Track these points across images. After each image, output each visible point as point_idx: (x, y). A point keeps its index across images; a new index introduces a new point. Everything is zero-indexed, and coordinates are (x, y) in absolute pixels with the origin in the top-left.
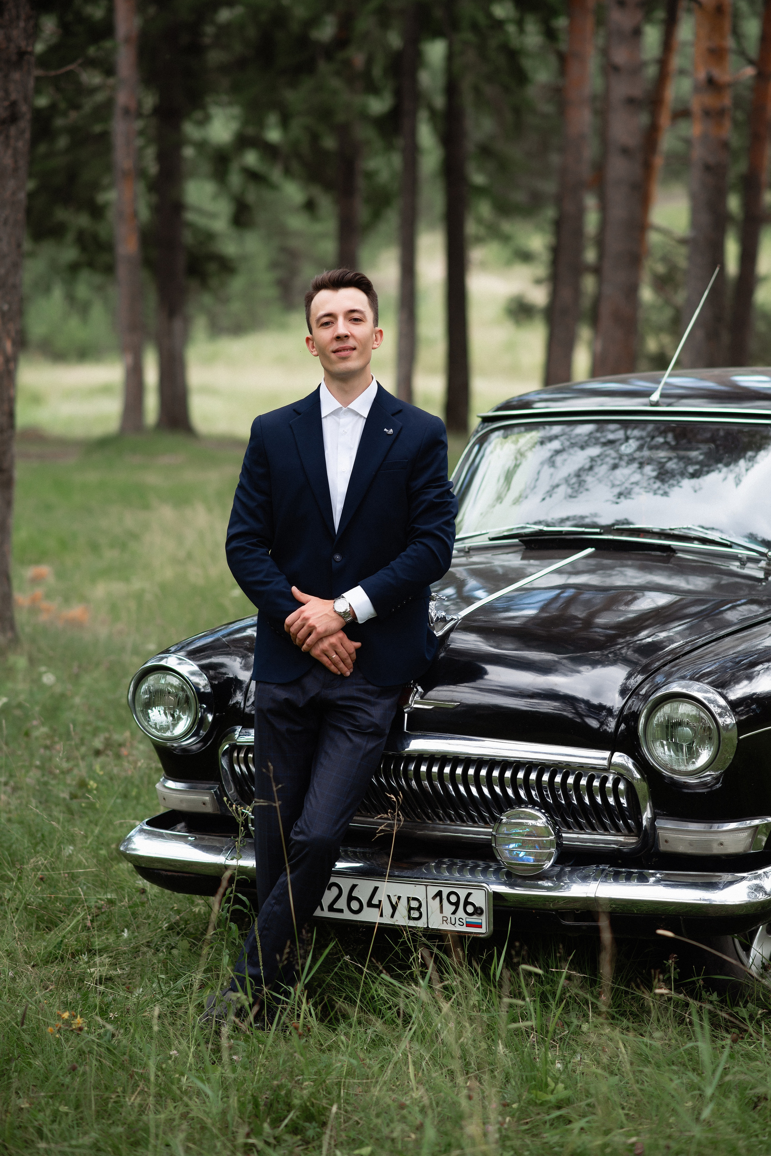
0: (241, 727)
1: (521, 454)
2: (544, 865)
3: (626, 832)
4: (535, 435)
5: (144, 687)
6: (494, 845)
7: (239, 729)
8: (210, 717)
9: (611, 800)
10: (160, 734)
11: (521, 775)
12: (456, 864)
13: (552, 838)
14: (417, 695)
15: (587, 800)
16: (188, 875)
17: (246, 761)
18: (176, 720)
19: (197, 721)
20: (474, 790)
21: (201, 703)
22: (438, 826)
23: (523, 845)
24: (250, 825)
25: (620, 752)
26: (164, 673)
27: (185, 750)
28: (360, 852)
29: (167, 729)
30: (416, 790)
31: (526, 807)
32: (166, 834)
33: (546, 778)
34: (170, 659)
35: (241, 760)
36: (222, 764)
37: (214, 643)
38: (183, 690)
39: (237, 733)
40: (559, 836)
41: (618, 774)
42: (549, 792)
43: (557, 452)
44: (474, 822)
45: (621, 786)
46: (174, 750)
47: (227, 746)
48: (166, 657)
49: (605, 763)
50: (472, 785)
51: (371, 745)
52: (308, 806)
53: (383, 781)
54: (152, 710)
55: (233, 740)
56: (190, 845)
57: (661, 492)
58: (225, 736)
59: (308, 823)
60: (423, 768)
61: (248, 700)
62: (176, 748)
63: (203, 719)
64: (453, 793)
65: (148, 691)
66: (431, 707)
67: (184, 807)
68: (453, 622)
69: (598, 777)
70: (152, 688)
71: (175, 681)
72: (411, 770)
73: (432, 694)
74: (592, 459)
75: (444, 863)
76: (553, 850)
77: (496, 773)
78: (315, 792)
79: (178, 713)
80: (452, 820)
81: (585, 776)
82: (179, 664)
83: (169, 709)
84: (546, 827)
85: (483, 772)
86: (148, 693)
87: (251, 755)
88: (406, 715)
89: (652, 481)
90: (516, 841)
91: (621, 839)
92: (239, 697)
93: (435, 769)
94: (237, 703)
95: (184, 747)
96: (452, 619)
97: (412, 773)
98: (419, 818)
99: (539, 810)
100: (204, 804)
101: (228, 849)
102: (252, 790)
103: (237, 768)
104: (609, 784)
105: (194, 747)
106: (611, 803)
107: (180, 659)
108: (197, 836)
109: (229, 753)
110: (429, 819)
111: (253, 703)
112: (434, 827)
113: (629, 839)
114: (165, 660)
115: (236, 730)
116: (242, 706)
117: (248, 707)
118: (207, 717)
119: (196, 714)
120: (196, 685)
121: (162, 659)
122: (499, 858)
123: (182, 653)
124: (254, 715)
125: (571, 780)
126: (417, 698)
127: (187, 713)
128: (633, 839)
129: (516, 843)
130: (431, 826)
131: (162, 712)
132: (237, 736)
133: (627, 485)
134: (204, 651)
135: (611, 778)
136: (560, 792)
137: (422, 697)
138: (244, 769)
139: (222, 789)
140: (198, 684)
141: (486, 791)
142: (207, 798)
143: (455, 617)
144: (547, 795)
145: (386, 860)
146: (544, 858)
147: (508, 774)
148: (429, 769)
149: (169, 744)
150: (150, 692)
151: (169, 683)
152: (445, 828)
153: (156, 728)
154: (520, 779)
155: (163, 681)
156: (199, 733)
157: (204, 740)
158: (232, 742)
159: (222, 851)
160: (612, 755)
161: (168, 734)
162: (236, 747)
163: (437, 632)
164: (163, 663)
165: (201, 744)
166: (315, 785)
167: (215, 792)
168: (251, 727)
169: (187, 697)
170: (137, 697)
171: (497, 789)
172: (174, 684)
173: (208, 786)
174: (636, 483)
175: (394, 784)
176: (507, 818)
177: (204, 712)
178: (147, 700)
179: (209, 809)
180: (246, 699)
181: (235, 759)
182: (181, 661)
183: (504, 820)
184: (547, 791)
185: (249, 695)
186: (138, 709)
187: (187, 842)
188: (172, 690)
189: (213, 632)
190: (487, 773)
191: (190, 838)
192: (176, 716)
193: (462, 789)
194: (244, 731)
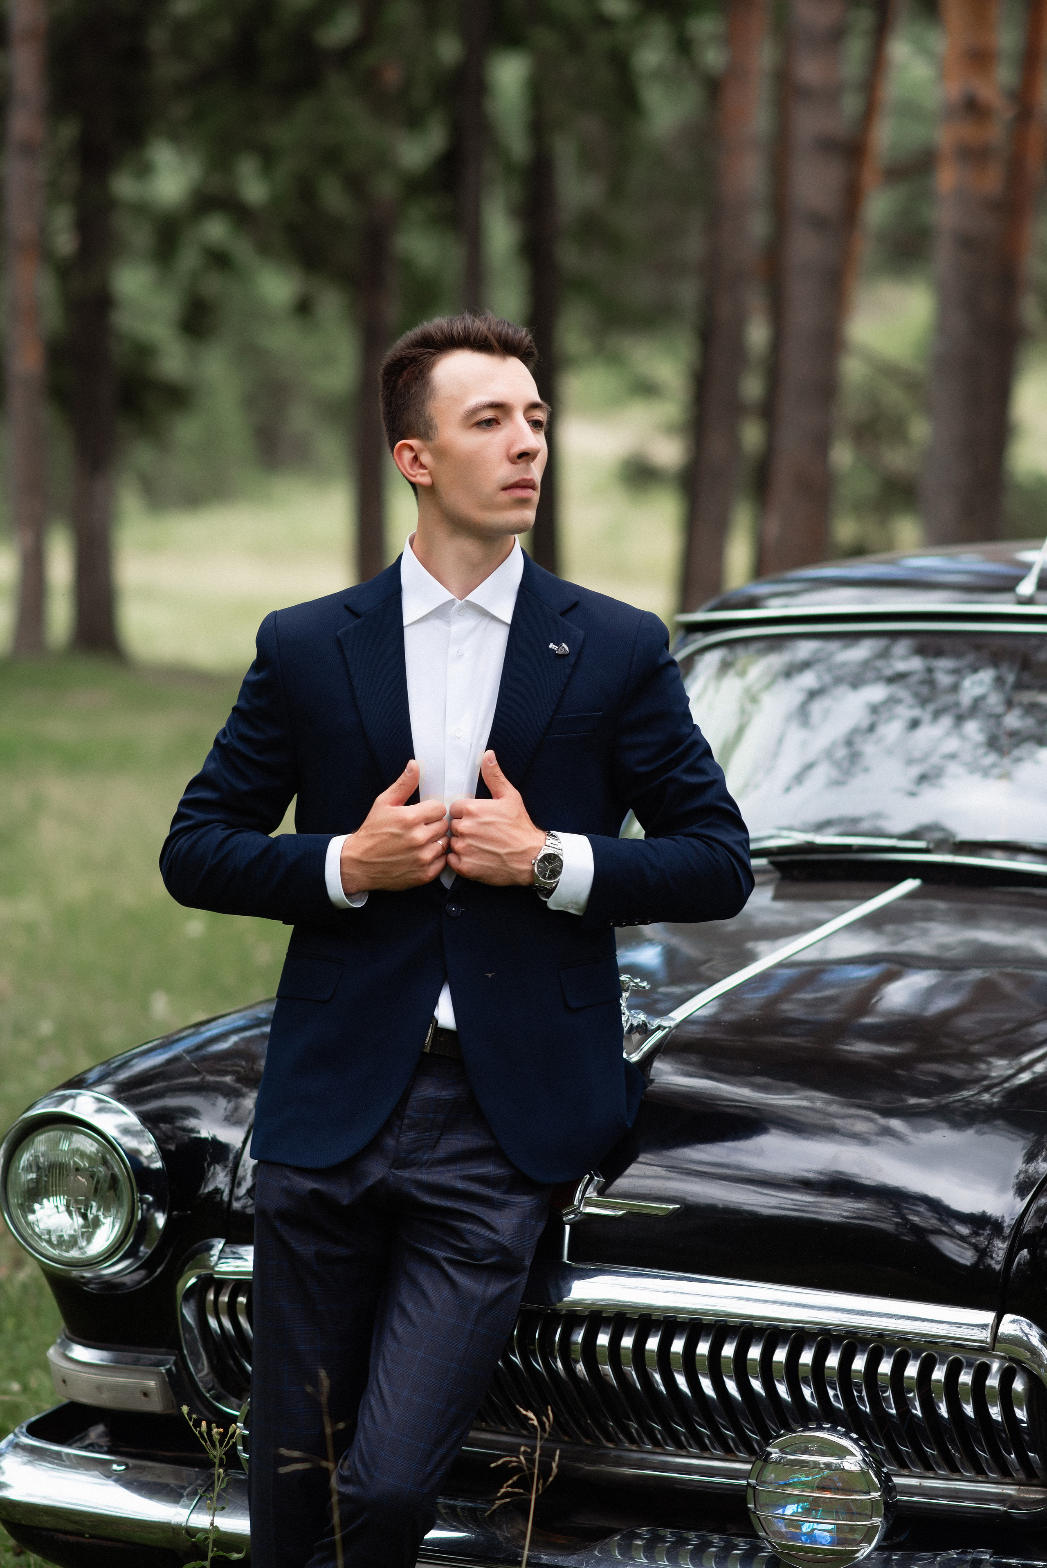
0: (223, 1241)
1: (752, 697)
2: (858, 1551)
3: (1021, 1476)
4: (776, 660)
5: (26, 1158)
6: (751, 1506)
7: (219, 1244)
8: (161, 1220)
9: (995, 1412)
10: (57, 1252)
11: (807, 1357)
12: (662, 1539)
13: (876, 1495)
14: (590, 1189)
15: (943, 1410)
16: (109, 1544)
17: (232, 1309)
18: (93, 1225)
19: (134, 1226)
20: (706, 1385)
21: (143, 1191)
22: (627, 1454)
23: (813, 1508)
24: (240, 1448)
25: (1016, 1314)
26: (68, 1130)
27: (109, 1286)
28: (463, 1509)
29: (73, 1242)
30: (584, 1381)
31: (820, 1428)
32: (68, 1455)
33: (859, 1363)
34: (80, 1099)
35: (222, 1308)
36: (183, 1316)
37: (170, 1067)
38: (105, 1162)
39: (215, 1252)
40: (888, 1488)
41: (1011, 1359)
42: (864, 1393)
43: (813, 695)
44: (704, 1448)
45: (1018, 1385)
46: (85, 1284)
47: (193, 1280)
48: (73, 1097)
49: (985, 1336)
50: (704, 1375)
51: (495, 1288)
52: (367, 1422)
53: (517, 1360)
54: (41, 1203)
55: (206, 1266)
56: (116, 1481)
57: (996, 771)
58: (192, 1256)
59: (366, 1457)
60: (603, 1339)
61: (239, 1184)
62: (89, 1281)
63: (146, 1223)
64: (662, 1388)
65: (35, 1165)
66: (621, 1213)
67: (104, 1400)
68: (659, 1035)
69: (970, 1365)
70: (41, 1159)
71: (88, 1145)
72: (577, 1343)
73: (622, 1183)
74: (875, 709)
75: (639, 1536)
76: (877, 1521)
77: (755, 1353)
78: (381, 1392)
79: (94, 1210)
80: (656, 1443)
81: (942, 1363)
82: (100, 1110)
83: (77, 1202)
84: (864, 1473)
85: (728, 1350)
86: (34, 1169)
87: (242, 1300)
88: (568, 1228)
89: (981, 751)
90: (798, 1500)
91: (1010, 1490)
92: (220, 1179)
93: (627, 1342)
94: (217, 1191)
95: (106, 1278)
96: (659, 1028)
97: (579, 1348)
98: (588, 1437)
99: (846, 1435)
100: (145, 1394)
101: (195, 1493)
102: (244, 1369)
103: (213, 1323)
104: (993, 1382)
105: (127, 1280)
106: (994, 1417)
107: (100, 1100)
108: (131, 1462)
109: (197, 1293)
110: (610, 1439)
111: (249, 1192)
112: (620, 1457)
113: (1028, 1492)
114: (71, 1101)
115: (211, 1247)
116: (226, 1196)
117: (238, 1199)
118: (154, 1220)
119: (132, 1213)
120: (133, 1155)
121: (64, 1099)
122: (762, 1534)
123: (105, 1088)
124: (252, 1216)
125: (912, 1370)
126: (591, 1193)
127: (113, 1211)
128: (1036, 1492)
129: (798, 1502)
130: (613, 1453)
131: (62, 1208)
132: (214, 1259)
133: (935, 760)
134: (149, 1083)
135: (995, 1366)
136: (889, 1393)
137: (601, 1192)
138: (227, 1324)
139: (181, 1362)
140: (138, 1152)
141: (731, 1386)
142: (152, 1383)
143: (665, 1023)
144: (861, 1398)
145: (521, 1527)
146: (858, 1537)
147: (780, 1355)
148: (615, 1341)
149: (75, 1273)
150: (39, 1168)
151: (78, 1150)
152: (642, 1459)
153: (49, 1242)
154: (806, 1365)
155: (65, 1146)
156: (138, 1251)
157: (149, 1265)
158: (203, 1272)
159: (181, 1496)
160: (999, 1320)
161: (74, 1253)
162: (210, 1282)
163: (629, 1054)
164: (65, 1108)
165: (143, 1273)
166: (381, 1376)
167: (169, 1371)
168: (245, 1241)
169: (114, 1178)
170: (11, 1176)
171: (756, 1385)
172: (88, 1152)
173: (154, 1357)
174: (953, 756)
175: (539, 1366)
176: (782, 1451)
177: (148, 1209)
178: (32, 1185)
179: (155, 1405)
180: (235, 1182)
181: (209, 1306)
182: (102, 1105)
183: (773, 1455)
184: (860, 1392)
185: (240, 1172)
186: (14, 1201)
187: (109, 1475)
188: (84, 1164)
189: (168, 1042)
190: (736, 1352)
191: (115, 1467)
192: (90, 1216)
193: (681, 1380)
194: (228, 1250)
